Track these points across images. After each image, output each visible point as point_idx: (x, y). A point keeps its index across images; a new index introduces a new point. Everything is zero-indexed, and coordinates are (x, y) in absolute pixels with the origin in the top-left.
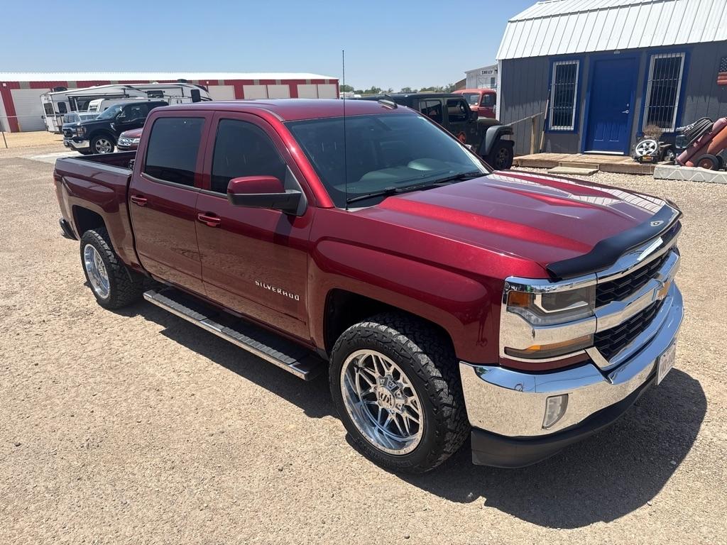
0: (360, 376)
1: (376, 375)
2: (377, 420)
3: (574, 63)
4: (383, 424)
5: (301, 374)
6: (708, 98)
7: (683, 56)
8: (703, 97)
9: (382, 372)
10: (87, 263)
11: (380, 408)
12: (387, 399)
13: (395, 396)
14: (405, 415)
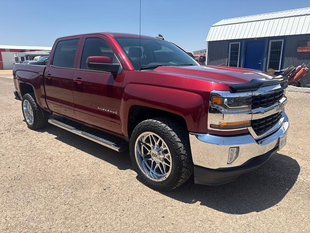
0: (144, 147)
1: (151, 145)
2: (151, 168)
3: (238, 43)
4: (153, 169)
5: (117, 149)
6: (293, 58)
7: (283, 41)
8: (291, 58)
9: (154, 144)
10: (24, 108)
11: (153, 161)
12: (155, 156)
13: (159, 154)
14: (164, 163)
